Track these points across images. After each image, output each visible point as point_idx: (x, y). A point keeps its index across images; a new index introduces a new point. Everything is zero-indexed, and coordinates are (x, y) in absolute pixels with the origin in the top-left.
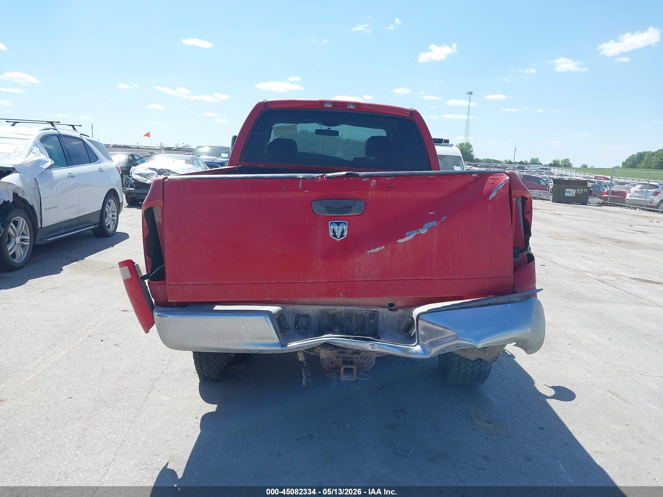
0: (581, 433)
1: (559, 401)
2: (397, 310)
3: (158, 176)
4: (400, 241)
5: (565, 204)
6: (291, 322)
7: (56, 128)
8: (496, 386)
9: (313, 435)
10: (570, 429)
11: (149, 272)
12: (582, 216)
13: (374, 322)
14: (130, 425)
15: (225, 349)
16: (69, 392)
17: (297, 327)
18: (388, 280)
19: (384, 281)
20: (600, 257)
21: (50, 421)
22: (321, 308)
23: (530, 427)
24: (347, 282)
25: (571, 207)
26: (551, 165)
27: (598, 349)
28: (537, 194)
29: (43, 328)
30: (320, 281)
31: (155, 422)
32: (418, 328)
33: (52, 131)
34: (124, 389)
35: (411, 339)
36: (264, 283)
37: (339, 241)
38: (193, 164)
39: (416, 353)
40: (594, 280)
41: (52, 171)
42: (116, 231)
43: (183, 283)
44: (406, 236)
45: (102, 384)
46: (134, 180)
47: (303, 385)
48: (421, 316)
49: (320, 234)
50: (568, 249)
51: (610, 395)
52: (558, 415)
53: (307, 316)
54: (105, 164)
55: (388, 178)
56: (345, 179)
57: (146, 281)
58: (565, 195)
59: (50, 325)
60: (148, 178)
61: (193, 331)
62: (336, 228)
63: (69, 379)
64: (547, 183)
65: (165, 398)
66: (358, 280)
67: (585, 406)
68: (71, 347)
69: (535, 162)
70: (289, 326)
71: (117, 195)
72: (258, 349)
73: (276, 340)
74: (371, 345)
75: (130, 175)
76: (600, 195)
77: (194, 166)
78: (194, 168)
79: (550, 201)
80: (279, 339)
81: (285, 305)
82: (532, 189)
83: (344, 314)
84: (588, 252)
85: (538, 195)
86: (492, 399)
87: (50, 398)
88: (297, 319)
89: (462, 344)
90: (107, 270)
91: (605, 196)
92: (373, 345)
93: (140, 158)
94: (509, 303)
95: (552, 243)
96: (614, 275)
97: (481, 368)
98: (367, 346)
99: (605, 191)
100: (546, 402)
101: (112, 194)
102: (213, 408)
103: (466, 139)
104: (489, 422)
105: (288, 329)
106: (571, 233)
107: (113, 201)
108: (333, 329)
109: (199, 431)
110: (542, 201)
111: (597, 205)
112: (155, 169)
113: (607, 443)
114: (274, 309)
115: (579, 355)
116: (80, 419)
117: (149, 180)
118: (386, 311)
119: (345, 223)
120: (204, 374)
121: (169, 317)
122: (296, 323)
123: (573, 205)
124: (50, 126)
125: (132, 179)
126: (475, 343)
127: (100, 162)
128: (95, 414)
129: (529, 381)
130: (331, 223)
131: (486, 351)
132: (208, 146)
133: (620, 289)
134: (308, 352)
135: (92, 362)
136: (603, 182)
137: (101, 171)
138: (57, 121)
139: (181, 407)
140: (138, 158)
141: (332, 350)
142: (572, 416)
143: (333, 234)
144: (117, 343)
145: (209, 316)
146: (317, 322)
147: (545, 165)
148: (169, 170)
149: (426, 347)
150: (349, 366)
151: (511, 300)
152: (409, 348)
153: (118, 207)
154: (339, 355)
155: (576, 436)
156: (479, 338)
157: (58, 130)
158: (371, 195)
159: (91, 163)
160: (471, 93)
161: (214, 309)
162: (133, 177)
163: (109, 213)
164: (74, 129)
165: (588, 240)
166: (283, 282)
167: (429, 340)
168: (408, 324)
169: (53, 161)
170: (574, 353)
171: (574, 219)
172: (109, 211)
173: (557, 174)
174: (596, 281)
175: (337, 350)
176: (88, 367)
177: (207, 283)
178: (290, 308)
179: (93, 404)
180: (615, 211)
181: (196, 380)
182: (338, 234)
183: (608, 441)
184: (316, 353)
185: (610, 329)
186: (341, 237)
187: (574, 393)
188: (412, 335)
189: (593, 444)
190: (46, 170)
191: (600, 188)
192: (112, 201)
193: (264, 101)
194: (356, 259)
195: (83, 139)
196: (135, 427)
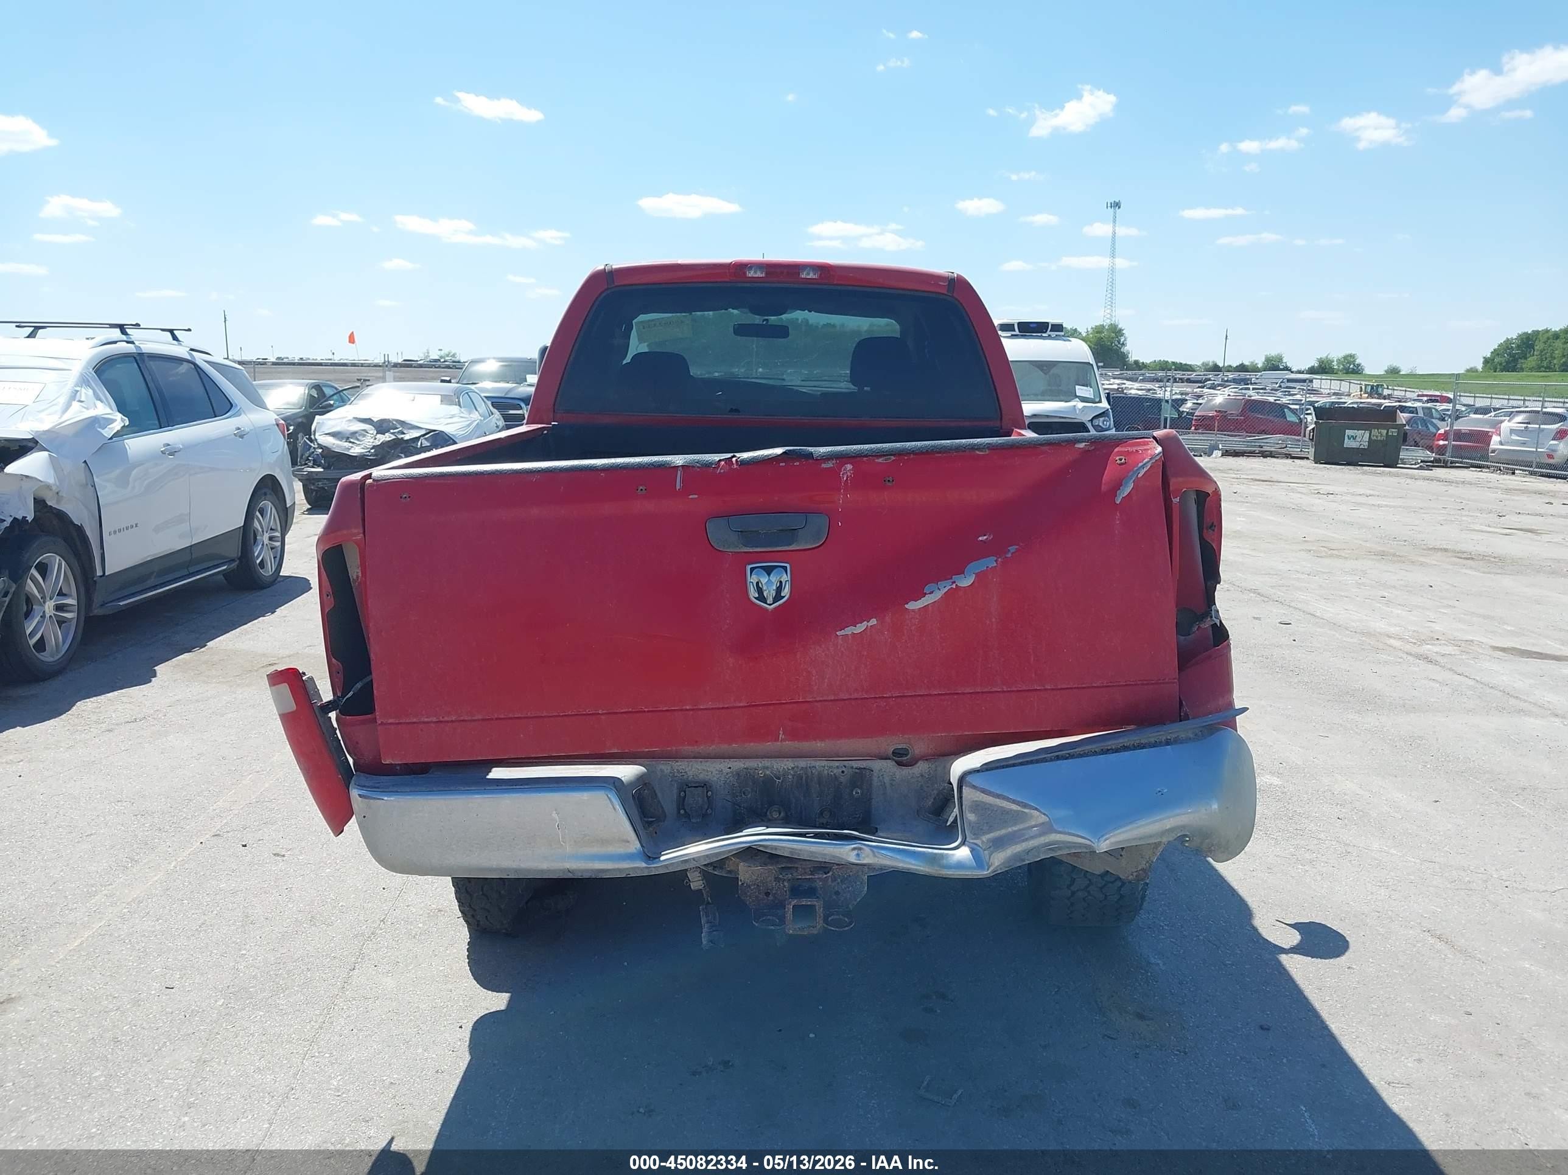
0: (1357, 1037)
1: (1310, 958)
2: (915, 764)
3: (379, 436)
4: (913, 606)
5: (1343, 467)
6: (668, 801)
7: (133, 338)
8: (1163, 926)
9: (729, 1061)
10: (1333, 1029)
11: (339, 694)
12: (1385, 496)
13: (862, 794)
14: (305, 1049)
15: (516, 871)
16: (166, 974)
17: (682, 812)
18: (889, 697)
19: (878, 700)
20: (1422, 596)
21: (123, 1045)
22: (738, 765)
23: (1239, 1026)
24: (795, 705)
25: (1359, 474)
26: (1312, 371)
27: (1407, 829)
28: (1278, 444)
29: (108, 819)
30: (731, 705)
31: (365, 1039)
32: (962, 806)
33: (123, 347)
34: (295, 961)
35: (946, 833)
36: (601, 714)
37: (772, 611)
38: (460, 405)
39: (960, 865)
40: (1405, 656)
41: (126, 441)
42: (281, 574)
43: (415, 720)
44: (926, 594)
45: (244, 952)
46: (322, 448)
47: (703, 946)
48: (968, 778)
49: (728, 596)
50: (1346, 580)
51: (1431, 940)
52: (1306, 993)
53: (705, 785)
54: (249, 418)
55: (880, 460)
56: (781, 464)
57: (333, 715)
58: (1345, 446)
59: (125, 812)
60: (353, 443)
61: (441, 830)
62: (764, 580)
63: (167, 942)
64: (1302, 416)
65: (389, 982)
66: (818, 699)
67: (1371, 969)
68: (173, 864)
69: (1274, 365)
70: (663, 811)
71: (279, 489)
72: (592, 868)
73: (635, 846)
74: (854, 849)
75: (312, 437)
76: (1428, 442)
77: (462, 410)
78: (462, 415)
79: (1308, 461)
80: (640, 842)
81: (653, 762)
82: (1265, 433)
83: (790, 777)
84: (1394, 587)
85: (1278, 446)
86: (1153, 960)
87: (123, 990)
88: (682, 794)
89: (1063, 842)
90: (256, 671)
91: (1441, 443)
92: (860, 849)
93: (336, 391)
94: (1168, 743)
95: (1309, 565)
96: (1455, 642)
97: (1122, 889)
98: (846, 852)
99: (1439, 432)
100: (1280, 964)
101: (268, 487)
102: (498, 1001)
103: (1108, 316)
104: (1141, 1017)
105: (661, 818)
106: (1356, 539)
107: (270, 503)
108: (768, 813)
109: (468, 1058)
110: (1290, 461)
111: (1421, 466)
112: (370, 419)
113: (1419, 1061)
114: (626, 772)
115: (1361, 845)
116: (191, 1038)
117: (357, 448)
118: (889, 766)
119: (785, 568)
120: (478, 921)
121: (386, 798)
122: (681, 802)
123: (1364, 468)
124: (116, 334)
125: (316, 446)
126: (1092, 840)
127: (238, 414)
128: (227, 1026)
129: (1242, 910)
130: (752, 570)
131: (1121, 855)
132: (494, 358)
133: (1466, 676)
134: (710, 869)
135: (221, 899)
136: (1436, 410)
137: (241, 434)
138: (134, 323)
139: (426, 1003)
140: (332, 393)
141: (766, 865)
142: (1338, 996)
143: (757, 595)
144: (278, 851)
145: (478, 793)
146: (729, 798)
147: (1299, 372)
148: (403, 422)
149: (981, 850)
150: (805, 902)
151: (1174, 736)
152: (942, 855)
153: (282, 517)
154: (781, 876)
155: (1347, 1045)
156: (1100, 829)
157: (137, 343)
158: (842, 499)
159: (216, 417)
160: (1117, 205)
161: (488, 777)
162: (320, 442)
163: (263, 531)
164: (175, 338)
165: (1394, 555)
166: (646, 710)
167: (989, 833)
168: (941, 796)
169: (127, 419)
170: (1350, 841)
171: (1364, 504)
172: (262, 528)
173: (1329, 391)
174: (1409, 657)
175: (777, 862)
176: (212, 912)
177: (470, 718)
178: (665, 767)
179: (223, 1000)
180: (1463, 480)
181: (461, 934)
182: (770, 593)
183: (1422, 1055)
184: (730, 872)
185: (1438, 777)
186: (775, 600)
187: (1345, 937)
188: (948, 824)
189: (1384, 1063)
190: (109, 441)
191: (1429, 426)
192: (267, 504)
193: (605, 269)
194: (811, 651)
195: (197, 362)
196: (317, 1054)
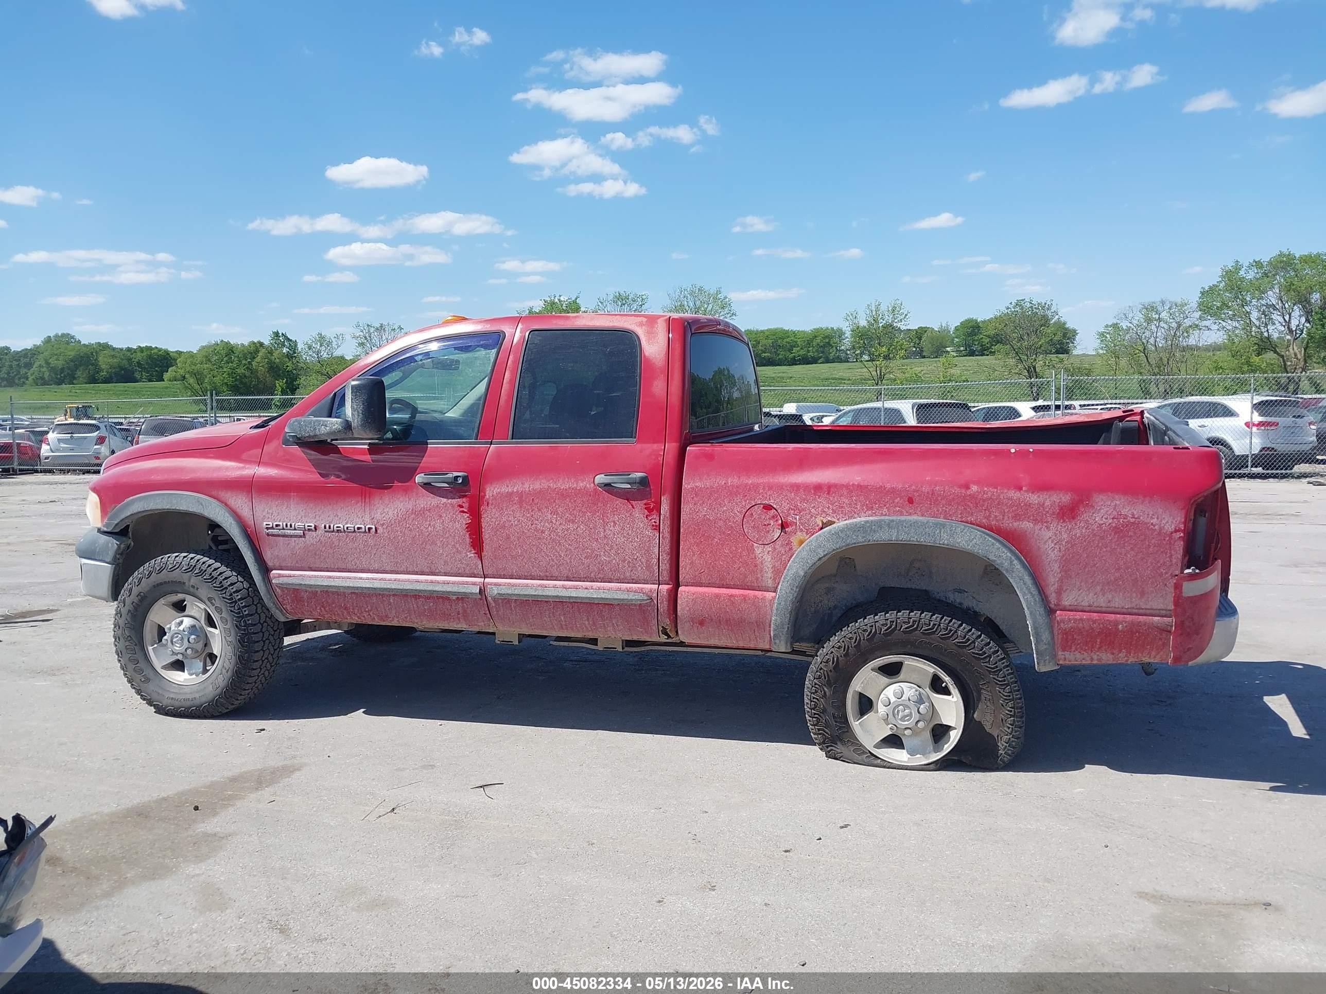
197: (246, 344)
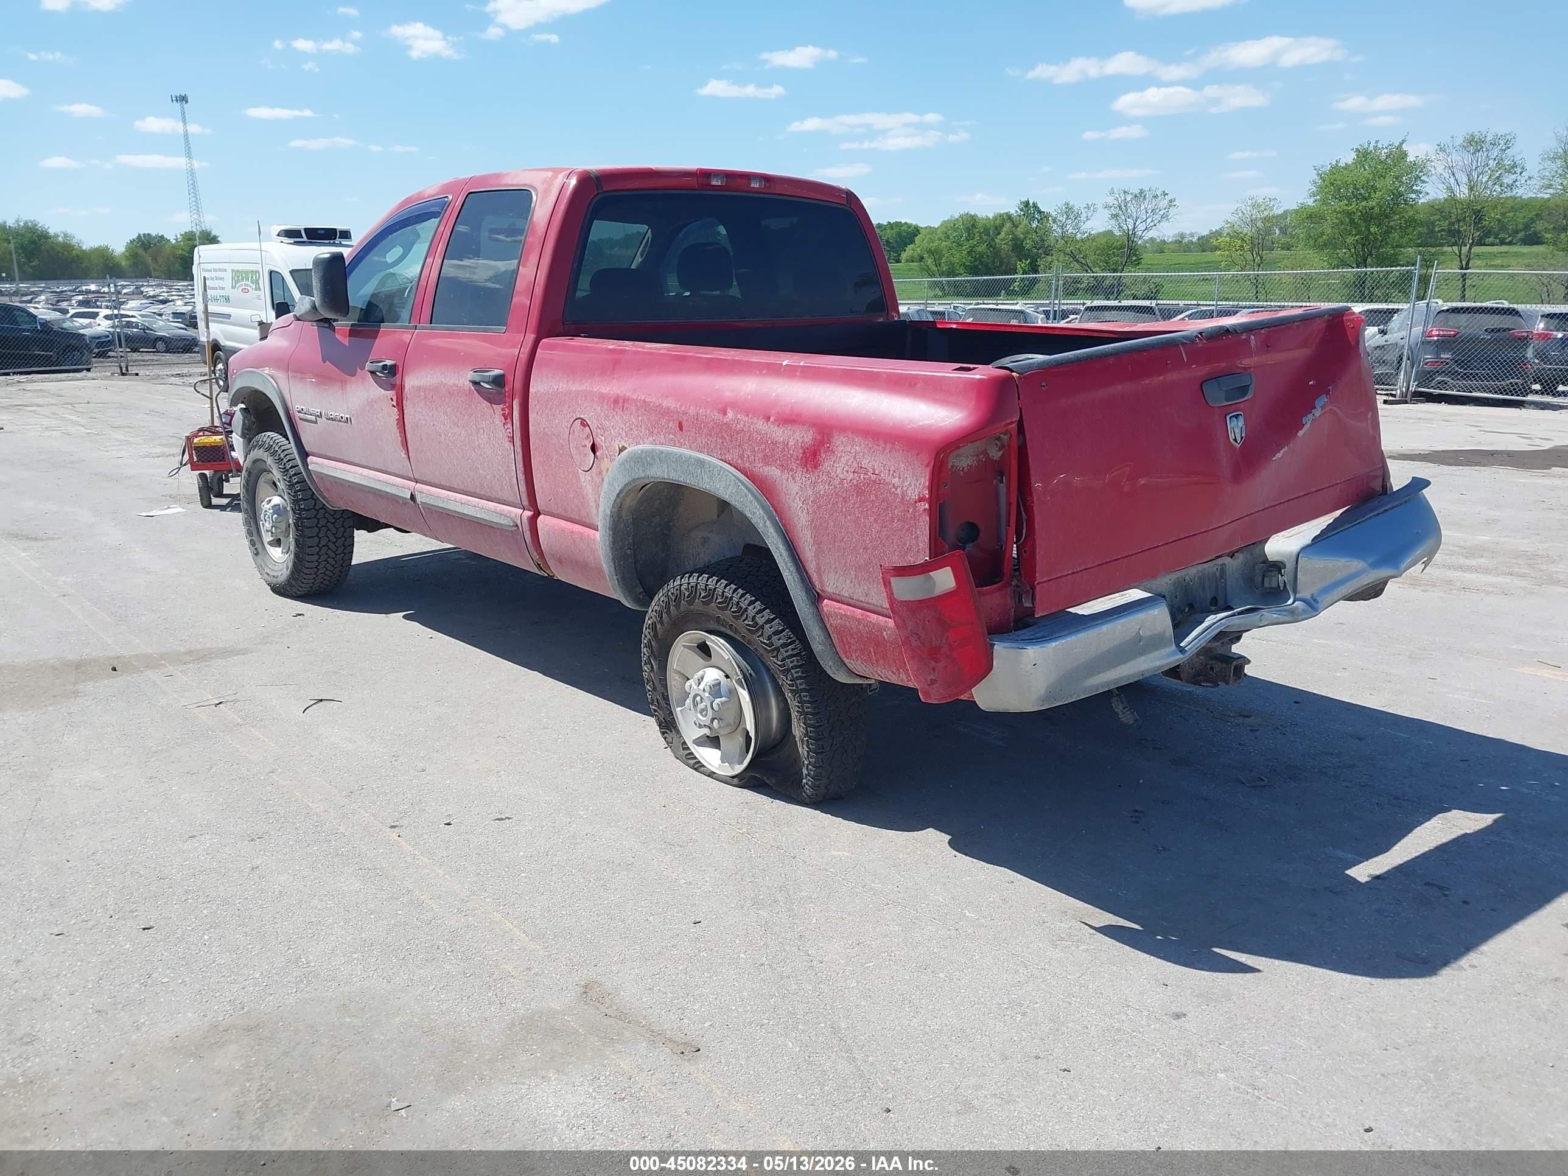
4: (1300, 434)
16: (666, 917)
18: (1284, 502)
19: (1280, 505)
21: (775, 964)
24: (1248, 517)
30: (1224, 523)
32: (1297, 573)
34: (739, 870)
43: (1059, 575)
44: (1304, 425)
45: (683, 881)
48: (1302, 553)
63: (598, 901)
66: (1257, 510)
73: (1174, 644)
80: (1175, 641)
116: (808, 938)
121: (1053, 645)
143: (1234, 437)
149: (1310, 600)
160: (183, 99)
167: (1317, 586)
179: (760, 911)
186: (1241, 440)
194: (1262, 474)
197: (991, 216)
